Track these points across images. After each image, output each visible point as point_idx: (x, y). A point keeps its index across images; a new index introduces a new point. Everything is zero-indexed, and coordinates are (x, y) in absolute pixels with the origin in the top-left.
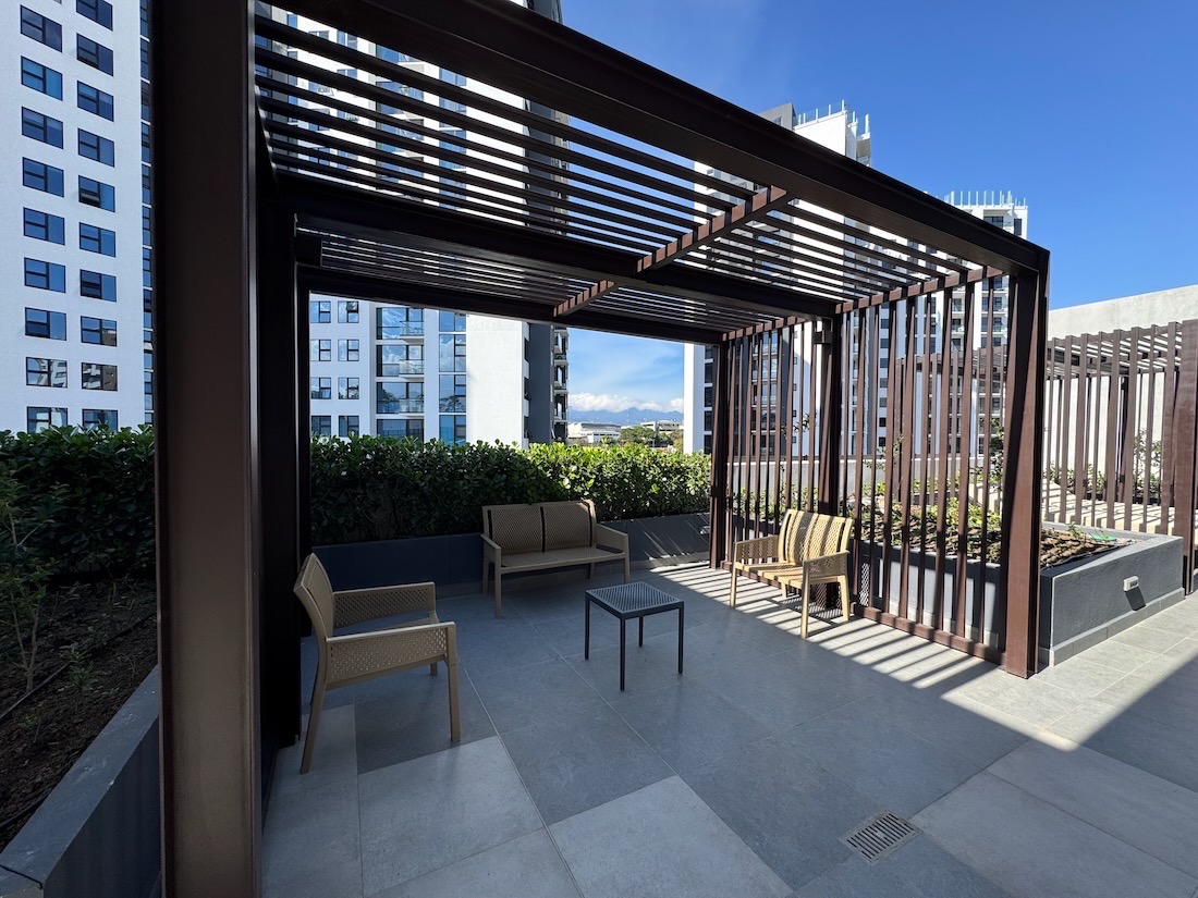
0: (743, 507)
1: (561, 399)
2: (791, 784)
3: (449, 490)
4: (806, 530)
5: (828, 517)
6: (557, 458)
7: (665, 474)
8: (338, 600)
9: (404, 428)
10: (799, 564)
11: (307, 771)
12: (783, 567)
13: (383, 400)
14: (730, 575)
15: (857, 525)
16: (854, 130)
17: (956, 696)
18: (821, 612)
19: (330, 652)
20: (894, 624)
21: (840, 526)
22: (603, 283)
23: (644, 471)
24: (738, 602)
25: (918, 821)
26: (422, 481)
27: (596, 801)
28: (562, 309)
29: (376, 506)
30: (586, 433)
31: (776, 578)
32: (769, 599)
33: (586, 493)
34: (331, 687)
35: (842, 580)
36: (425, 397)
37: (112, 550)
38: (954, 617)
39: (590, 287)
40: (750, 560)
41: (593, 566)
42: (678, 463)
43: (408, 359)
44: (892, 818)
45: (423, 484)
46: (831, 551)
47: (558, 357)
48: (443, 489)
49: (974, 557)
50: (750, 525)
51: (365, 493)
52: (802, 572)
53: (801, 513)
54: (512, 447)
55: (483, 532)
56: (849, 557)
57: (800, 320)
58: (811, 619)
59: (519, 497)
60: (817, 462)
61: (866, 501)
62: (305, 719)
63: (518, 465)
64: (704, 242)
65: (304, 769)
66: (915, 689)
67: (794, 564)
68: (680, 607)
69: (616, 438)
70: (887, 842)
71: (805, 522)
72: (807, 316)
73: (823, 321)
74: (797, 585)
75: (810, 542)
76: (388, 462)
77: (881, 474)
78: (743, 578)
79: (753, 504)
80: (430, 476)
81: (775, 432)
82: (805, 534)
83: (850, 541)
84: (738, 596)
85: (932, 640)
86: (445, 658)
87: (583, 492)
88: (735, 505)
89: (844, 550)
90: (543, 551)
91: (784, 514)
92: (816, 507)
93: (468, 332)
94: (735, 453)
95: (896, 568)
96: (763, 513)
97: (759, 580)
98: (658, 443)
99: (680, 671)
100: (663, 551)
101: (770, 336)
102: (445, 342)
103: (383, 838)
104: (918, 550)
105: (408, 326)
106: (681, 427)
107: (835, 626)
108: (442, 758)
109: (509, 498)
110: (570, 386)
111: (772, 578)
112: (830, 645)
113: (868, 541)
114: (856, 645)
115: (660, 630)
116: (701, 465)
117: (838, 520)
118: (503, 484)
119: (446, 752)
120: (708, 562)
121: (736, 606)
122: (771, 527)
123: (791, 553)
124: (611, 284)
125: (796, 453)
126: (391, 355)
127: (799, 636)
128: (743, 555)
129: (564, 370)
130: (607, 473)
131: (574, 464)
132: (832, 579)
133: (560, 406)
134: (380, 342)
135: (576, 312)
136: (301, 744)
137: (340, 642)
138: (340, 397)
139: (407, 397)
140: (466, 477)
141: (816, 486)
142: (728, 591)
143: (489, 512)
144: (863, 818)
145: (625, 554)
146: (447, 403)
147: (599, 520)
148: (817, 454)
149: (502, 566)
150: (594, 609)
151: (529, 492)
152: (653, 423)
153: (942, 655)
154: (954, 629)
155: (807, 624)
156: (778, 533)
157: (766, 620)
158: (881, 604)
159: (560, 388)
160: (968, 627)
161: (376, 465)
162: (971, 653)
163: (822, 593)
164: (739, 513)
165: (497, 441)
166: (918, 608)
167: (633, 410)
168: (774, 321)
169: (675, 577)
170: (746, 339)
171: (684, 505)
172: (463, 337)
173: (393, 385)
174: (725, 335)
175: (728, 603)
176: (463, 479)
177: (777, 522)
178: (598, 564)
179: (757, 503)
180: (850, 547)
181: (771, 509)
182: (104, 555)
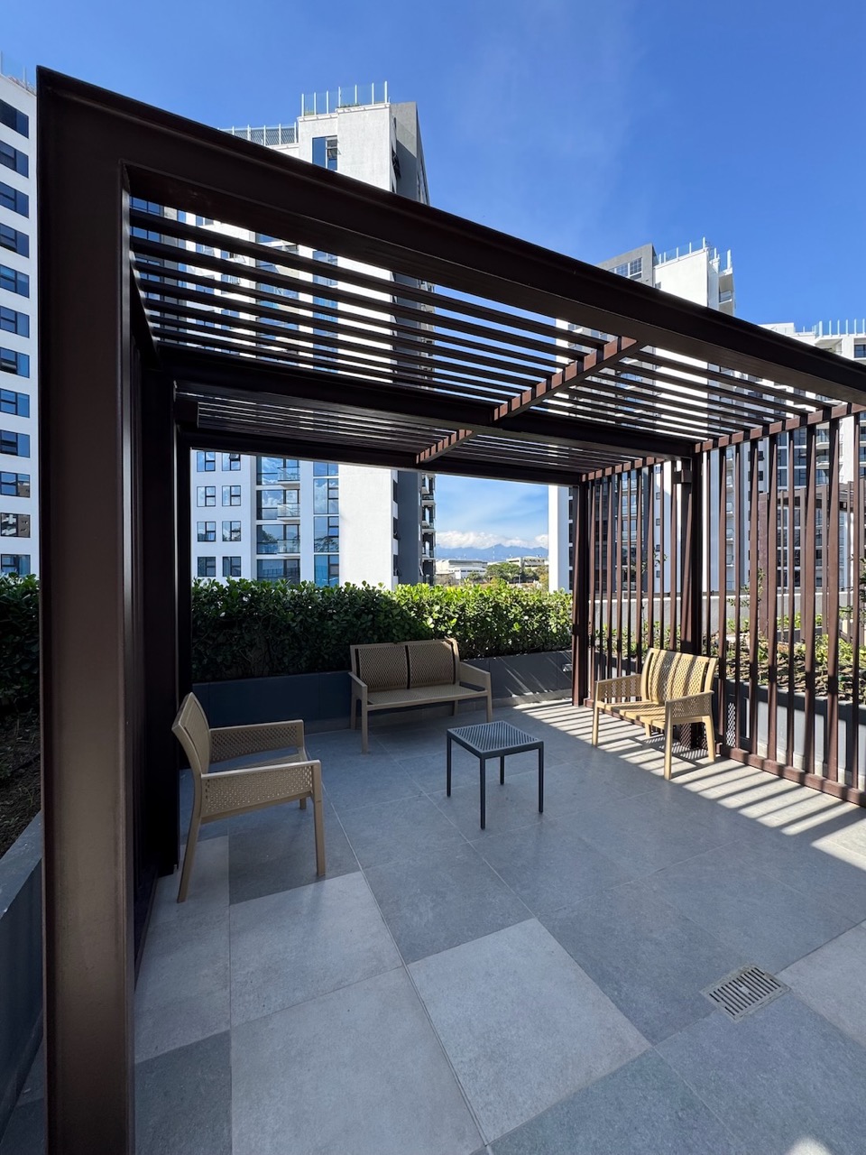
0: (605, 644)
1: (429, 538)
2: (651, 931)
3: (319, 630)
4: (669, 669)
5: (690, 657)
6: (421, 598)
7: (527, 612)
8: (213, 735)
9: (282, 567)
10: (662, 703)
11: (183, 901)
12: (646, 706)
13: (263, 541)
14: (592, 713)
15: (722, 664)
16: (716, 266)
17: (827, 844)
18: (685, 752)
19: (205, 787)
20: (762, 766)
21: (704, 665)
22: (462, 432)
23: (506, 609)
24: (600, 740)
25: (784, 977)
26: (294, 621)
27: (454, 941)
28: (424, 456)
29: (252, 645)
30: (454, 569)
31: (638, 718)
32: (632, 738)
33: (450, 632)
34: (205, 820)
35: (707, 720)
36: (301, 538)
37: (18, 687)
38: (826, 761)
39: (450, 435)
40: (613, 699)
41: (456, 704)
42: (541, 602)
43: (285, 503)
44: (756, 973)
45: (295, 624)
46: (694, 691)
47: (425, 497)
48: (313, 630)
49: (846, 698)
50: (612, 663)
51: (242, 634)
52: (664, 711)
53: (664, 652)
54: (378, 588)
55: (350, 669)
56: (714, 698)
57: (658, 460)
58: (675, 760)
59: (384, 635)
60: (679, 599)
61: (731, 639)
62: (182, 848)
63: (384, 605)
64: (559, 389)
65: (180, 899)
66: (784, 835)
67: (657, 703)
68: (539, 747)
69: (483, 574)
70: (752, 998)
71: (668, 661)
72: (666, 456)
73: (683, 460)
74: (660, 725)
75: (673, 681)
76: (262, 604)
77: (745, 611)
78: (605, 716)
79: (615, 642)
80: (301, 617)
81: (637, 569)
82: (668, 673)
83: (714, 681)
84: (600, 734)
85: (802, 784)
86: (311, 794)
87: (447, 630)
88: (597, 642)
89: (708, 690)
90: (408, 688)
91: (646, 652)
92: (678, 645)
93: (340, 477)
94: (596, 589)
95: (763, 708)
96: (625, 651)
97: (622, 718)
98: (524, 578)
99: (541, 810)
100: (525, 688)
101: (629, 476)
102: (319, 486)
103: (251, 969)
104: (785, 690)
105: (285, 472)
106: (546, 563)
107: (700, 767)
108: (309, 891)
109: (376, 637)
110: (437, 525)
111: (634, 718)
112: (694, 787)
113: (734, 681)
114: (722, 787)
115: (521, 770)
116: (563, 604)
117: (702, 660)
118: (369, 624)
119: (312, 886)
120: (571, 699)
121: (598, 744)
122: (633, 664)
123: (654, 690)
124: (469, 432)
125: (658, 590)
126: (270, 499)
127: (663, 777)
128: (605, 694)
129: (431, 509)
130: (470, 613)
131: (437, 604)
132: (697, 720)
133: (427, 544)
134: (259, 488)
135: (437, 459)
136: (178, 874)
137: (215, 779)
138: (224, 540)
139: (285, 539)
140: (335, 617)
141: (678, 623)
142: (590, 730)
143: (357, 651)
144: (727, 972)
145: (487, 692)
146: (322, 542)
147: (462, 658)
148: (679, 591)
149: (369, 703)
150: (455, 747)
151: (394, 631)
152: (519, 559)
153: (813, 800)
154: (826, 773)
155: (671, 764)
156: (640, 671)
157: (628, 760)
158: (748, 745)
159: (428, 527)
160: (841, 771)
161: (252, 607)
162: (844, 798)
163: (686, 734)
164: (601, 650)
165: (364, 583)
166: (787, 751)
167: (499, 546)
168: (633, 461)
169: (538, 715)
170: (605, 480)
171: (546, 642)
172: (336, 481)
173: (271, 526)
174: (584, 476)
175: (590, 741)
176: (332, 619)
177: (640, 660)
178: (461, 701)
179: (620, 641)
180: (714, 687)
181: (634, 646)
182: (11, 692)
